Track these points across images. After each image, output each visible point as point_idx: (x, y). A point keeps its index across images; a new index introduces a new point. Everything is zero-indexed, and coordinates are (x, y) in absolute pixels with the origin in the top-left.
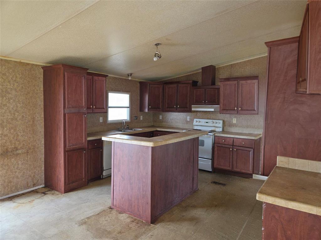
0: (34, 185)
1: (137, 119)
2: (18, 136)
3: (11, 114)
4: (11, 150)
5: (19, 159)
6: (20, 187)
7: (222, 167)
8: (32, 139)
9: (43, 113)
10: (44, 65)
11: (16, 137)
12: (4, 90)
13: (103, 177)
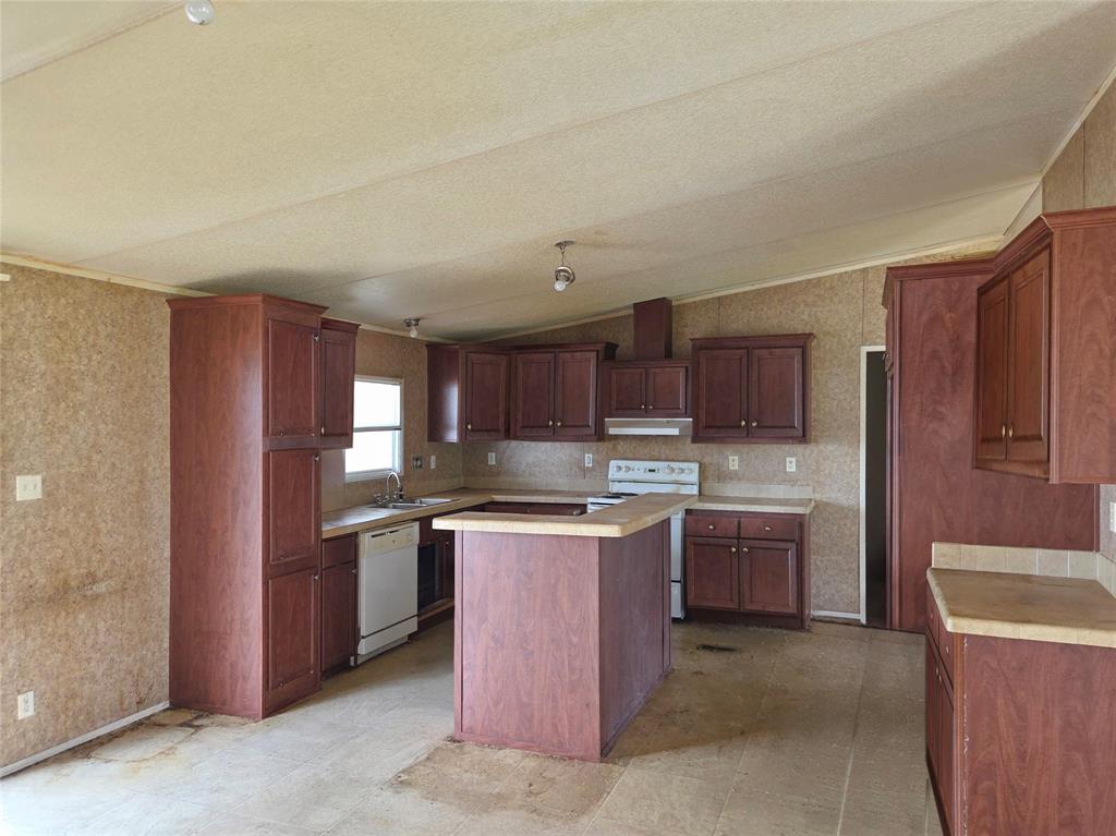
0: (141, 704)
1: (420, 466)
2: (98, 532)
3: (81, 459)
4: (77, 581)
5: (99, 614)
6: (99, 713)
7: (711, 604)
8: (136, 545)
9: (168, 454)
10: (174, 291)
11: (91, 538)
12: (62, 378)
13: (359, 662)
